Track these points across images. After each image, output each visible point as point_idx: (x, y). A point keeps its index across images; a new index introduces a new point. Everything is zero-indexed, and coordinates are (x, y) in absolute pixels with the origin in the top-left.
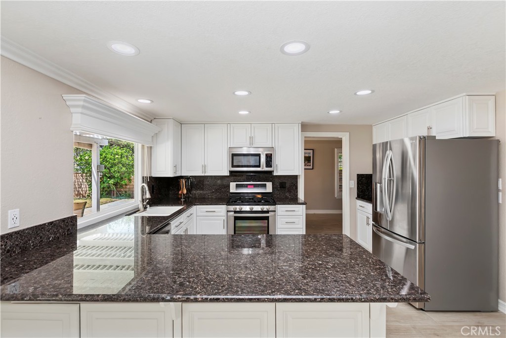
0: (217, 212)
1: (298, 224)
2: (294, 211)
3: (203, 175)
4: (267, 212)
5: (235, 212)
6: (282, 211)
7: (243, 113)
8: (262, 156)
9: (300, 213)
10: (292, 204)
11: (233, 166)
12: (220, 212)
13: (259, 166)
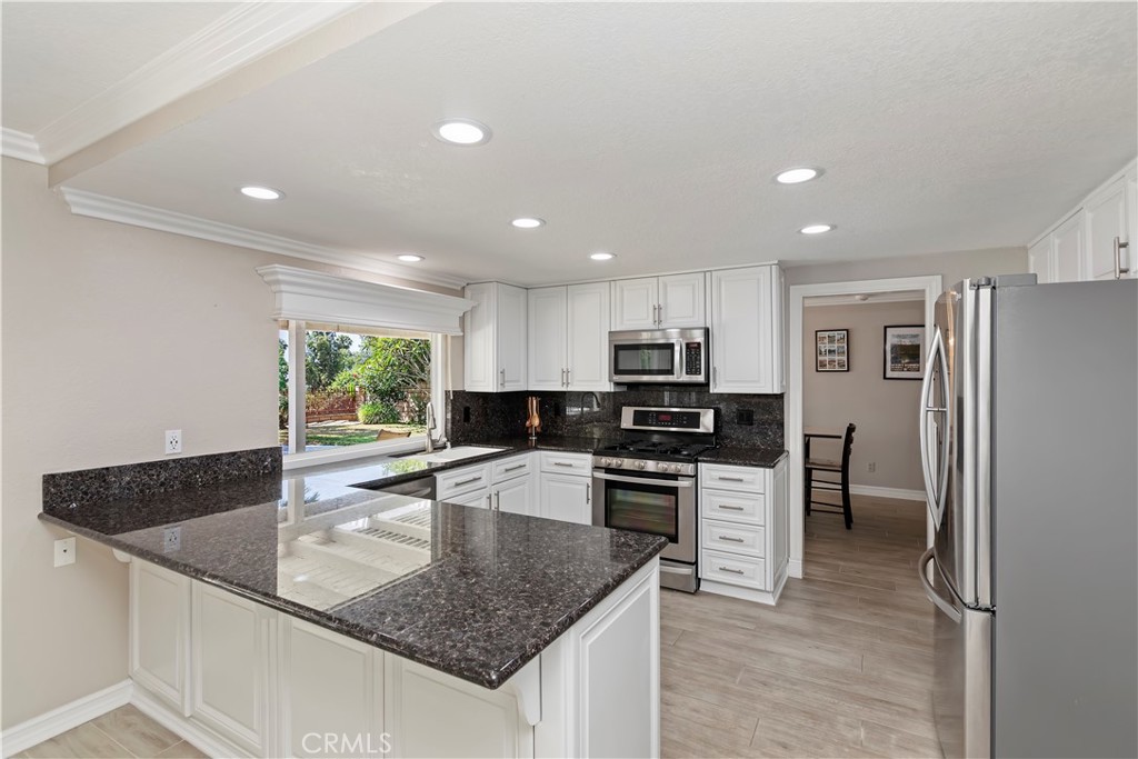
0: (576, 467)
1: (752, 515)
2: (741, 480)
3: (564, 389)
4: (675, 477)
5: (608, 470)
6: (712, 479)
7: (601, 257)
8: (677, 348)
9: (758, 488)
10: (735, 464)
11: (617, 371)
12: (583, 468)
13: (670, 372)
